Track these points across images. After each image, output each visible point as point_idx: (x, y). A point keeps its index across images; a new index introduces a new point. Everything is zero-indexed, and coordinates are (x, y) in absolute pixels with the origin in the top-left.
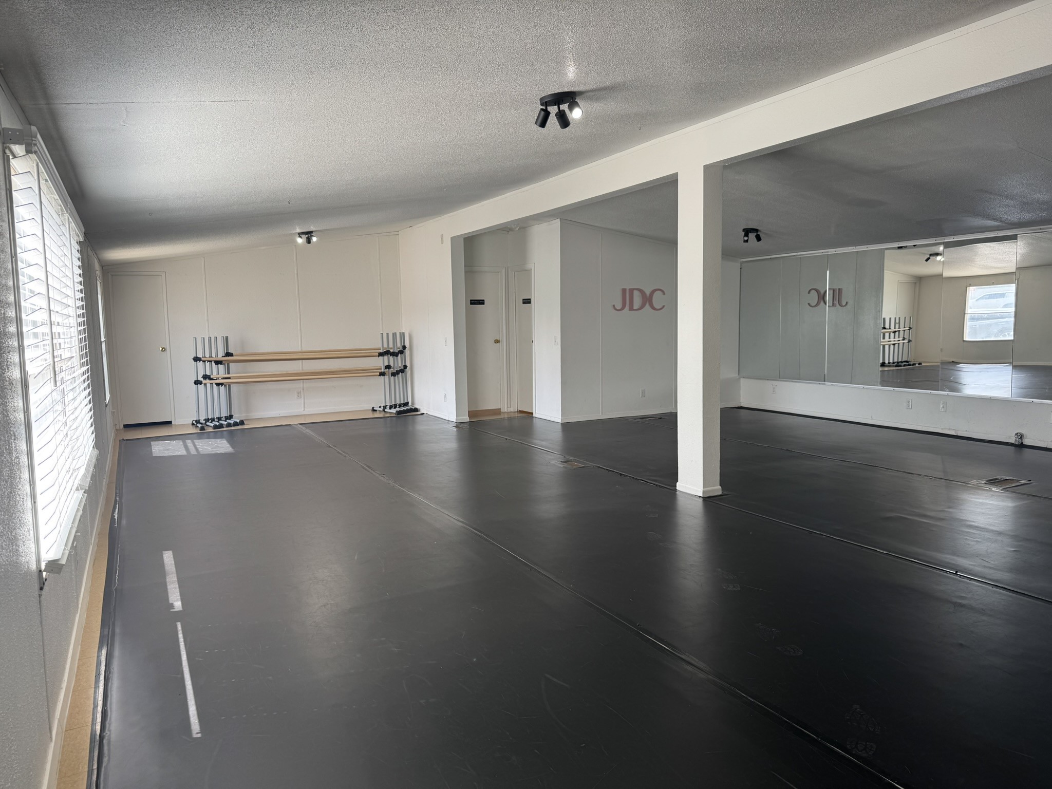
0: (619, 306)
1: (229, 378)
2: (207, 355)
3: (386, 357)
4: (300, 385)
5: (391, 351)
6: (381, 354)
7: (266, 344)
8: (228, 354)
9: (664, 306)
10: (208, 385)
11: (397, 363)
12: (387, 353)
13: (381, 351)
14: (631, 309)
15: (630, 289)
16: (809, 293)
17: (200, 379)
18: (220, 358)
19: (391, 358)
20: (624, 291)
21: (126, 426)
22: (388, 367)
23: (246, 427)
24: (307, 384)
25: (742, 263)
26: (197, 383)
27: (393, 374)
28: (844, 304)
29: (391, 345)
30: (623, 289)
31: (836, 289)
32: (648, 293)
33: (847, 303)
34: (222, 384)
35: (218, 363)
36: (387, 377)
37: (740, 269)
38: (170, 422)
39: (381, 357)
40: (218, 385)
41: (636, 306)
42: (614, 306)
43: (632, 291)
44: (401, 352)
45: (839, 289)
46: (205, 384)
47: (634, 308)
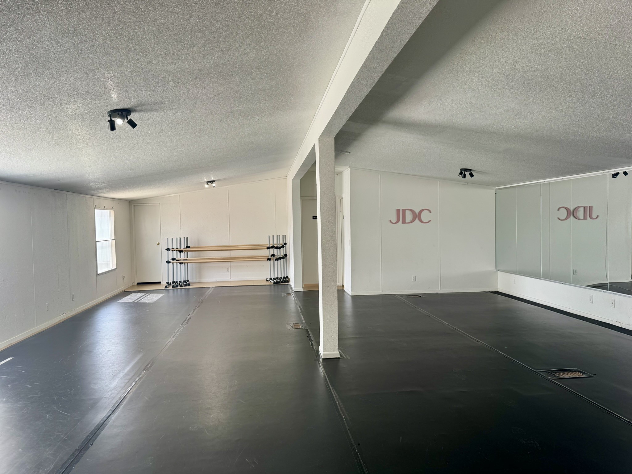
0: (394, 220)
1: (187, 260)
2: (175, 247)
3: (271, 250)
4: (228, 264)
5: (276, 246)
6: (268, 248)
7: (210, 241)
8: (188, 247)
9: (430, 221)
10: (175, 264)
11: (279, 253)
12: (273, 247)
13: (269, 246)
14: (404, 222)
15: (403, 210)
16: (558, 210)
17: (170, 260)
18: (182, 249)
19: (276, 250)
20: (398, 211)
21: (138, 284)
22: (273, 255)
23: (191, 287)
24: (233, 264)
25: (496, 190)
26: (168, 262)
27: (277, 260)
28: (594, 216)
29: (275, 242)
30: (397, 210)
31: (587, 206)
32: (417, 212)
33: (598, 216)
34: (182, 263)
35: (181, 251)
36: (272, 261)
37: (495, 194)
38: (160, 283)
39: (268, 250)
40: (180, 263)
41: (408, 220)
42: (390, 221)
43: (404, 211)
44: (283, 247)
45: (590, 206)
46: (173, 263)
47: (407, 222)
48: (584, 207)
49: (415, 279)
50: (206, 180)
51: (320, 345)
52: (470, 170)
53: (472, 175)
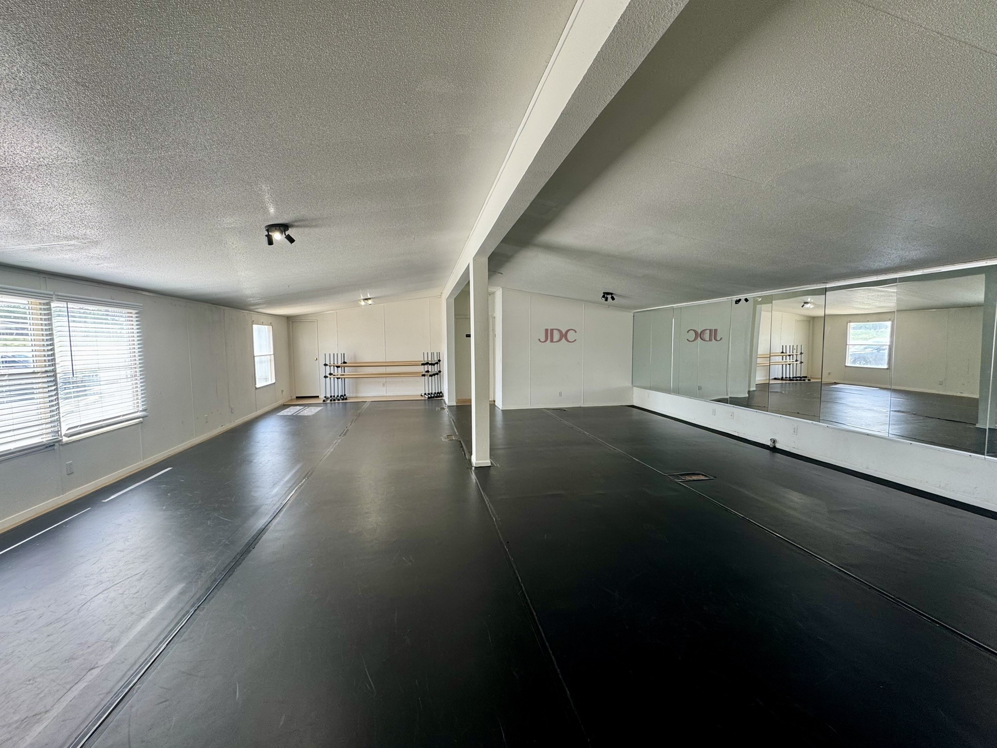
0: (543, 339)
1: (344, 375)
2: (332, 363)
3: (426, 366)
4: (384, 380)
5: (430, 362)
6: (422, 364)
7: (367, 357)
8: (345, 363)
9: (575, 340)
10: (332, 379)
11: (433, 369)
12: (427, 364)
13: (423, 362)
14: (552, 341)
15: (551, 329)
16: (688, 332)
17: (327, 375)
18: (339, 364)
19: (430, 366)
20: (547, 330)
21: (297, 397)
22: (428, 371)
23: (348, 401)
24: (388, 379)
25: (634, 313)
26: (326, 377)
27: (431, 376)
28: (718, 339)
29: (430, 359)
30: (546, 329)
31: (712, 330)
32: (564, 332)
33: (721, 338)
34: (340, 378)
35: (338, 367)
36: (426, 377)
37: (633, 317)
38: (318, 397)
39: (423, 366)
40: (338, 378)
41: (555, 339)
42: (539, 339)
43: (552, 330)
44: (437, 363)
45: (715, 330)
46: (330, 378)
47: (554, 341)
48: (710, 330)
49: (560, 394)
50: (362, 297)
51: (472, 454)
52: (612, 294)
53: (613, 298)
